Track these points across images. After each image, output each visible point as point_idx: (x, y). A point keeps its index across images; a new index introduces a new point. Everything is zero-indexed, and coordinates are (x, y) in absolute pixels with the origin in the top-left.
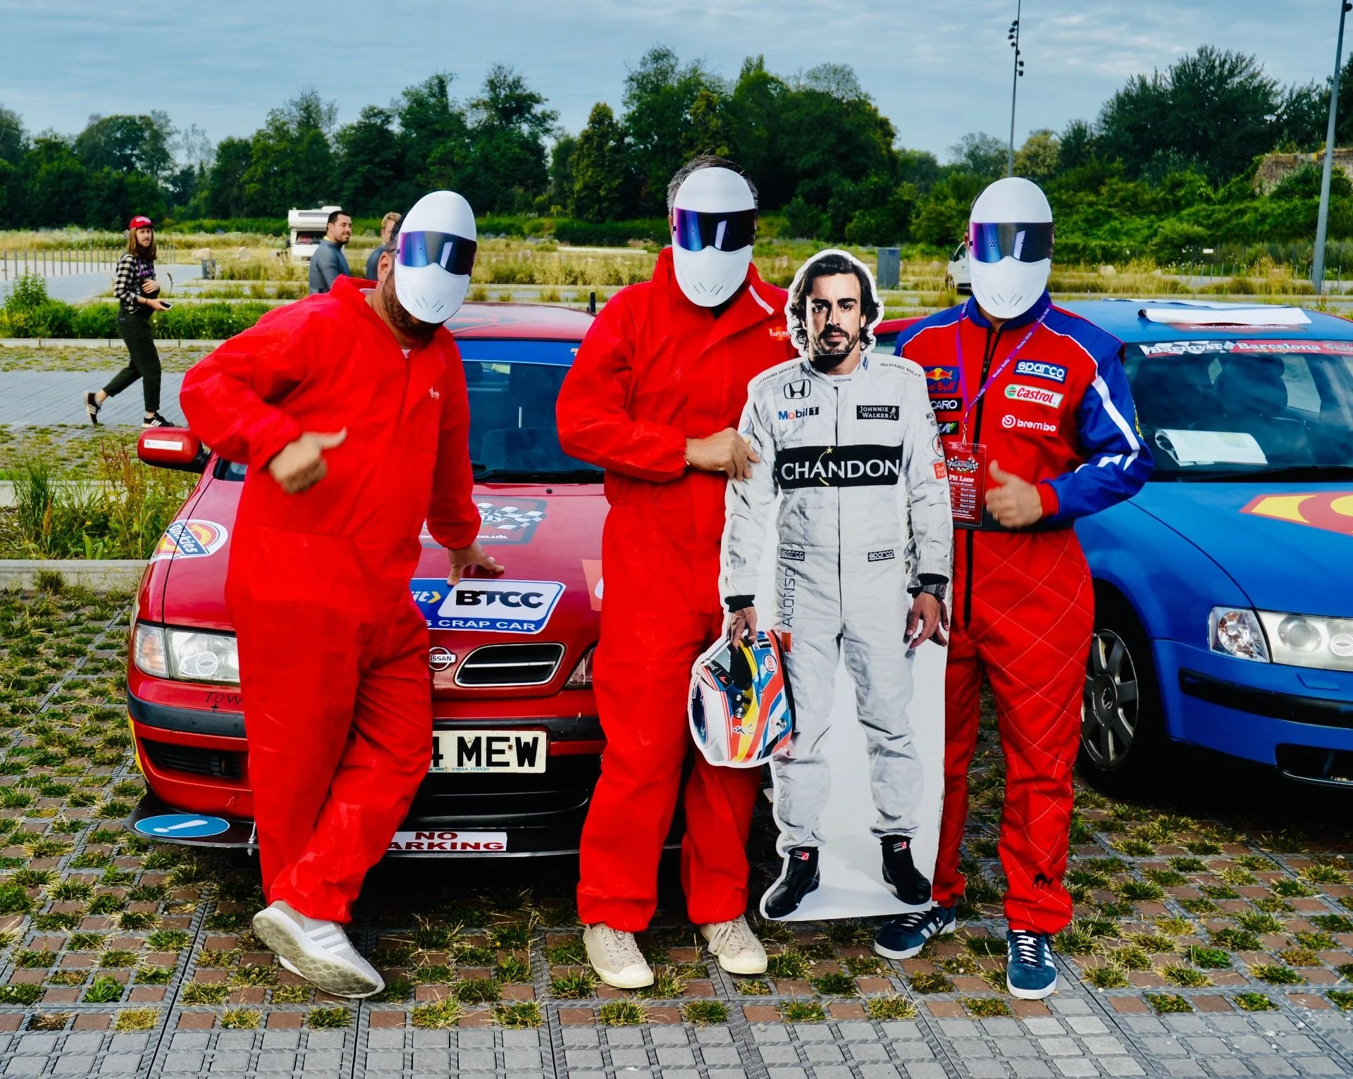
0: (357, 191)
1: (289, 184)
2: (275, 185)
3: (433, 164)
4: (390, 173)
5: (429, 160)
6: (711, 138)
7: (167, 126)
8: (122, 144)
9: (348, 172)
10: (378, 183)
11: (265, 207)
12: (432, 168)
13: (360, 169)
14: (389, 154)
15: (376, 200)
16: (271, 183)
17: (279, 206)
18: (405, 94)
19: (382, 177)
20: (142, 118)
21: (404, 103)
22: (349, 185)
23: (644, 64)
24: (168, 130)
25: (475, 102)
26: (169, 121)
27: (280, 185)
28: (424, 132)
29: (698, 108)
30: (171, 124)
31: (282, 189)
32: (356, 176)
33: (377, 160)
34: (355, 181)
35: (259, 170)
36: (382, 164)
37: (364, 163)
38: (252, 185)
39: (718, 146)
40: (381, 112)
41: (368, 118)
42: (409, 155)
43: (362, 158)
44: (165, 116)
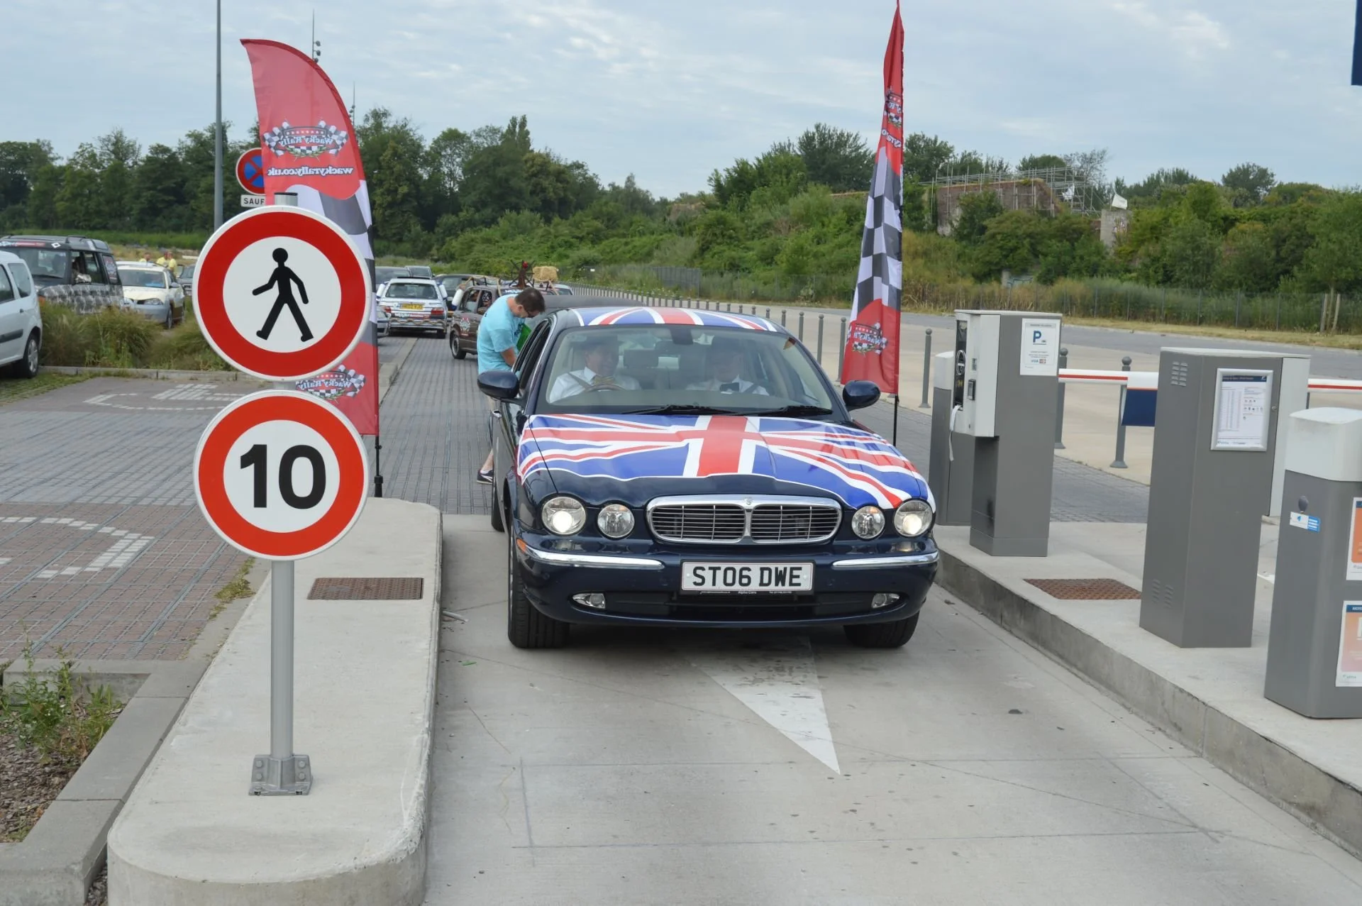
0: (142, 211)
1: (92, 205)
2: (81, 204)
3: (202, 192)
4: (171, 198)
5: (199, 189)
6: (396, 179)
7: (50, 152)
8: (14, 165)
9: (137, 197)
10: (160, 206)
11: (74, 221)
12: (200, 195)
13: (145, 194)
14: (170, 183)
15: (159, 219)
16: (78, 202)
17: (85, 220)
18: (189, 136)
19: (163, 201)
20: (30, 144)
21: (189, 143)
22: (136, 208)
23: (367, 120)
24: (51, 156)
25: (244, 145)
26: (51, 149)
27: (85, 204)
28: (201, 167)
29: (386, 156)
30: (53, 151)
31: (87, 207)
32: (143, 200)
33: (159, 187)
34: (142, 203)
35: (69, 190)
36: (166, 191)
37: (149, 189)
38: (62, 203)
39: (400, 186)
40: (165, 150)
41: (157, 153)
42: (187, 184)
43: (148, 185)
44: (49, 145)
